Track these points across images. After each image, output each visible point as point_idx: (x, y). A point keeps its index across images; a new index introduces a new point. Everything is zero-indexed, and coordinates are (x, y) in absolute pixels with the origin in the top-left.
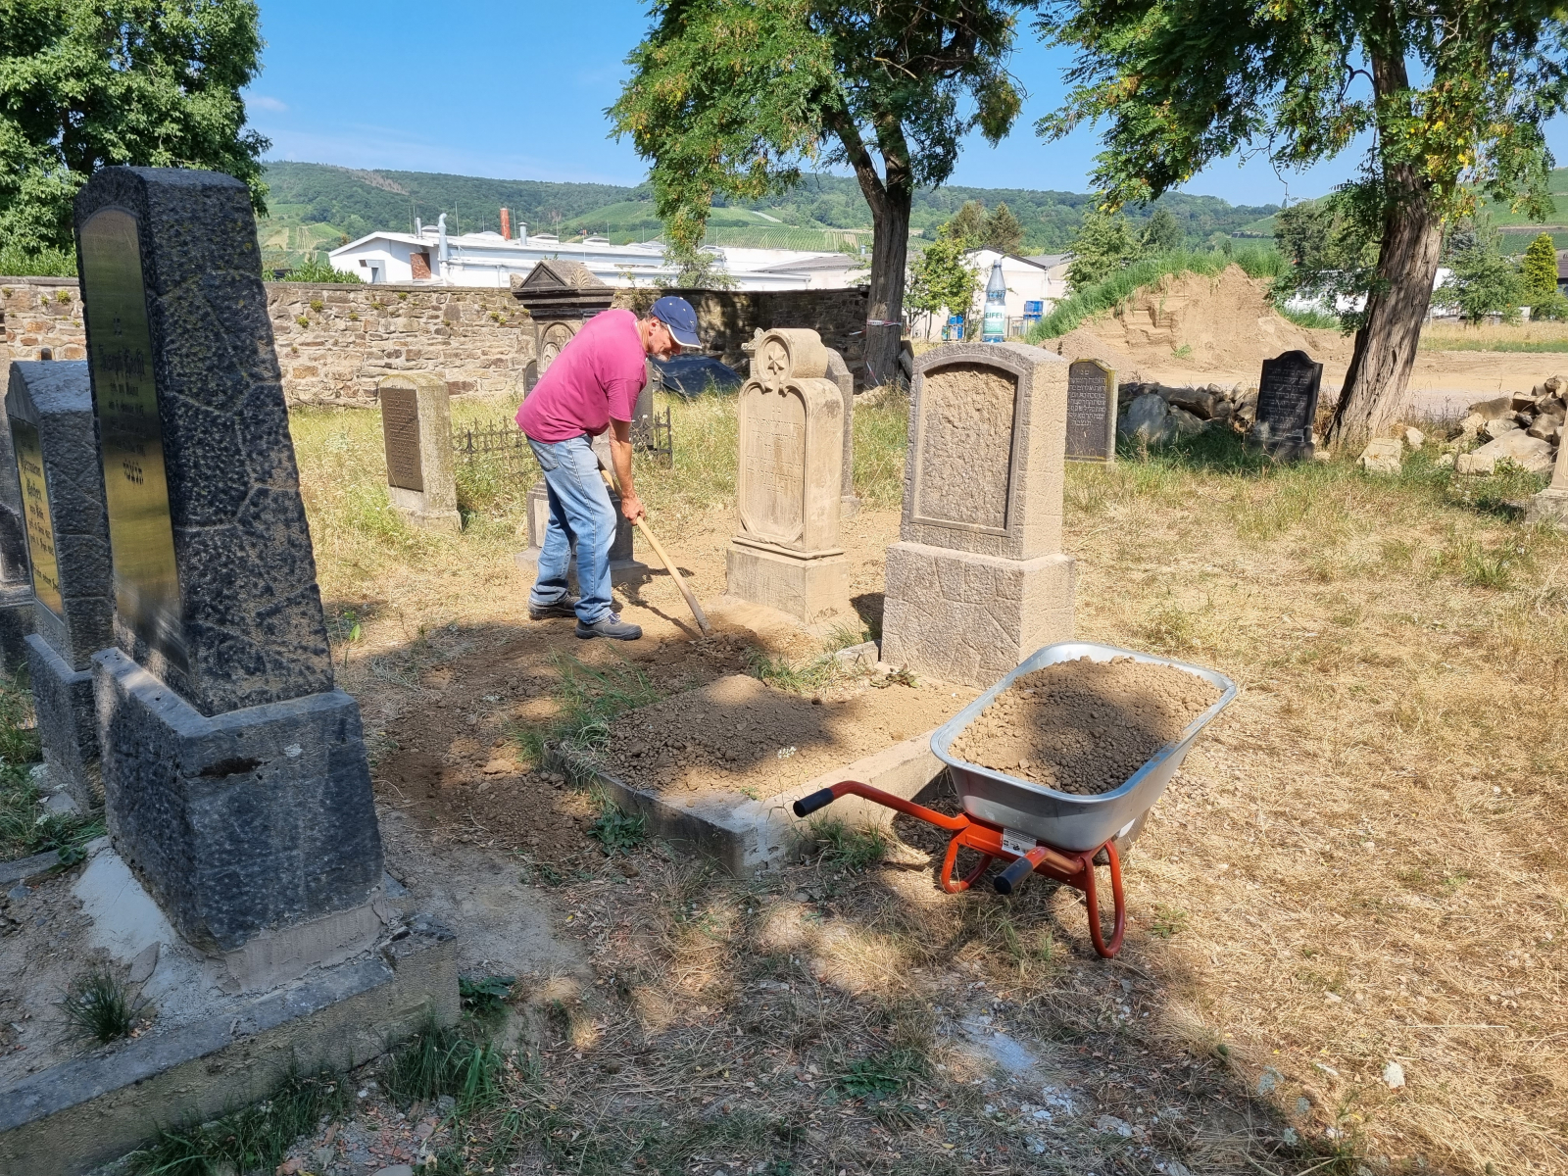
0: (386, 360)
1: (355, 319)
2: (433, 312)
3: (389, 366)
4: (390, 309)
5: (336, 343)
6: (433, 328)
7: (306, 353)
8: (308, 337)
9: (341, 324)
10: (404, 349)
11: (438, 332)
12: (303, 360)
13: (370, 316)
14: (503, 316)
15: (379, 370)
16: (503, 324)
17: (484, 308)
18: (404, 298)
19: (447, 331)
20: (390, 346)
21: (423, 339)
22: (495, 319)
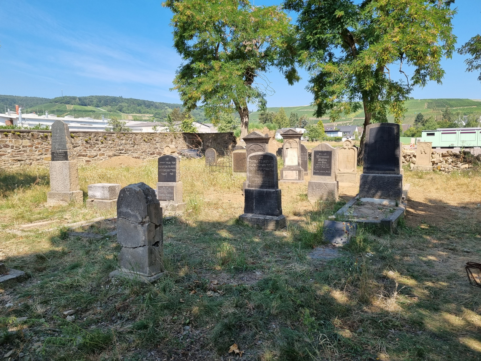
0: (120, 151)
1: (114, 141)
2: (131, 139)
3: (121, 153)
4: (121, 138)
5: (109, 147)
6: (131, 143)
7: (102, 150)
8: (103, 145)
9: (110, 142)
10: (124, 148)
11: (132, 144)
12: (101, 152)
13: (117, 140)
14: (146, 140)
15: (118, 154)
16: (146, 142)
17: (142, 138)
18: (124, 135)
19: (134, 144)
20: (121, 148)
21: (129, 146)
22: (145, 140)
